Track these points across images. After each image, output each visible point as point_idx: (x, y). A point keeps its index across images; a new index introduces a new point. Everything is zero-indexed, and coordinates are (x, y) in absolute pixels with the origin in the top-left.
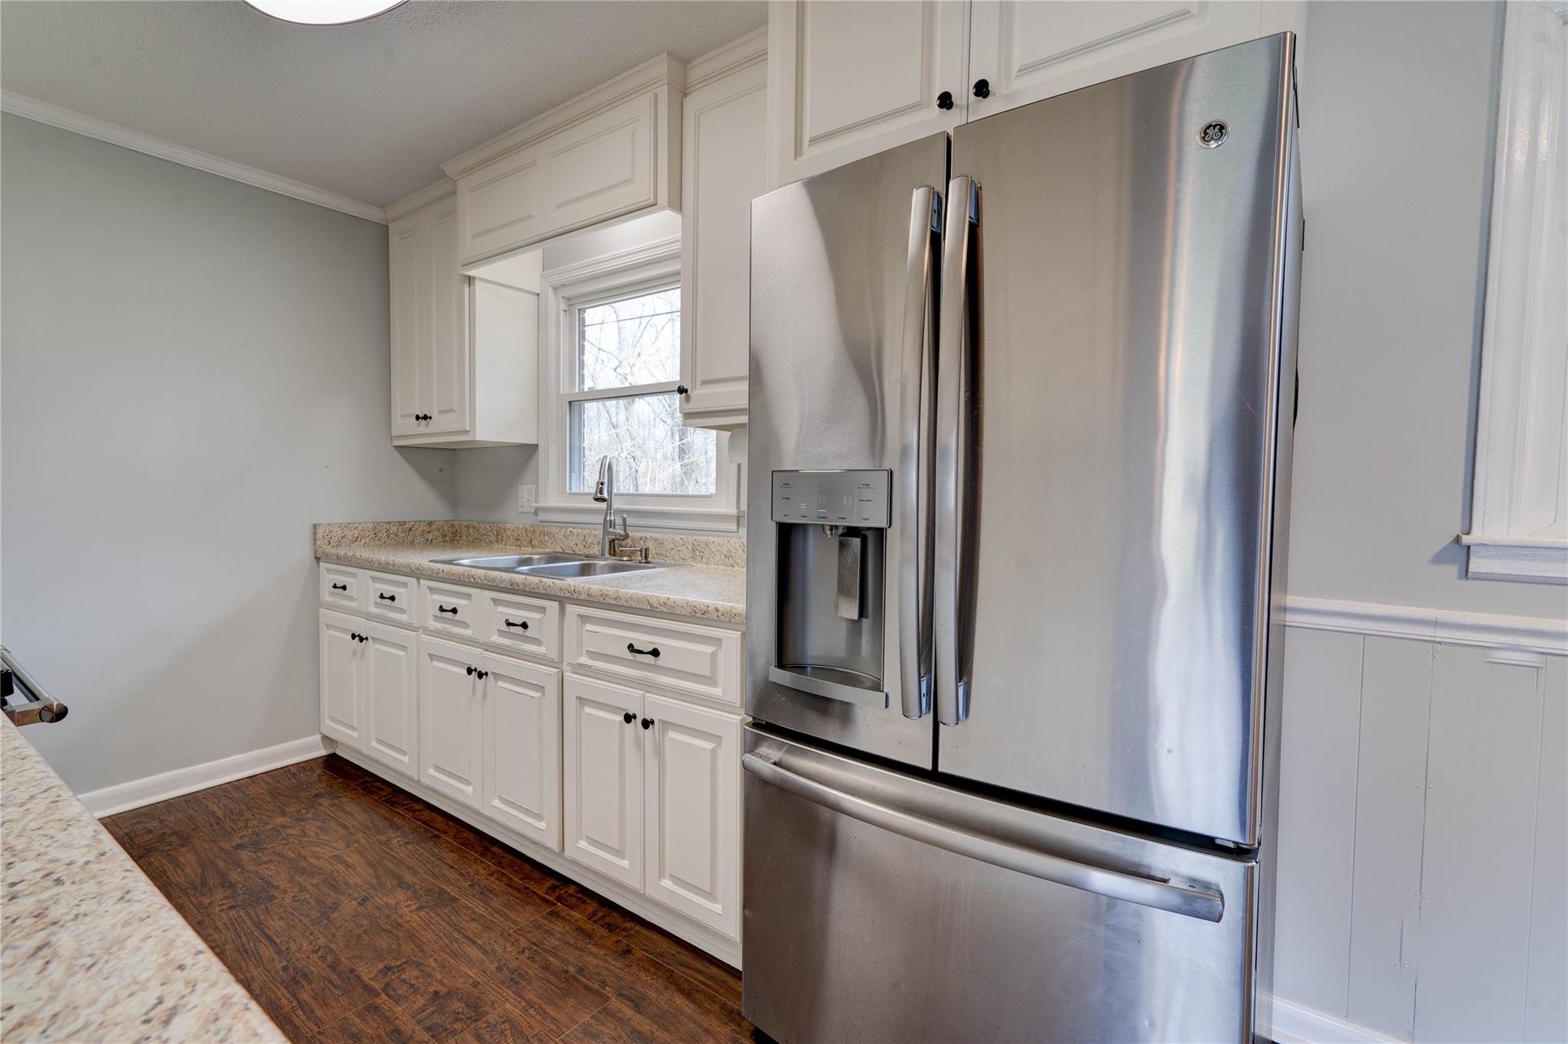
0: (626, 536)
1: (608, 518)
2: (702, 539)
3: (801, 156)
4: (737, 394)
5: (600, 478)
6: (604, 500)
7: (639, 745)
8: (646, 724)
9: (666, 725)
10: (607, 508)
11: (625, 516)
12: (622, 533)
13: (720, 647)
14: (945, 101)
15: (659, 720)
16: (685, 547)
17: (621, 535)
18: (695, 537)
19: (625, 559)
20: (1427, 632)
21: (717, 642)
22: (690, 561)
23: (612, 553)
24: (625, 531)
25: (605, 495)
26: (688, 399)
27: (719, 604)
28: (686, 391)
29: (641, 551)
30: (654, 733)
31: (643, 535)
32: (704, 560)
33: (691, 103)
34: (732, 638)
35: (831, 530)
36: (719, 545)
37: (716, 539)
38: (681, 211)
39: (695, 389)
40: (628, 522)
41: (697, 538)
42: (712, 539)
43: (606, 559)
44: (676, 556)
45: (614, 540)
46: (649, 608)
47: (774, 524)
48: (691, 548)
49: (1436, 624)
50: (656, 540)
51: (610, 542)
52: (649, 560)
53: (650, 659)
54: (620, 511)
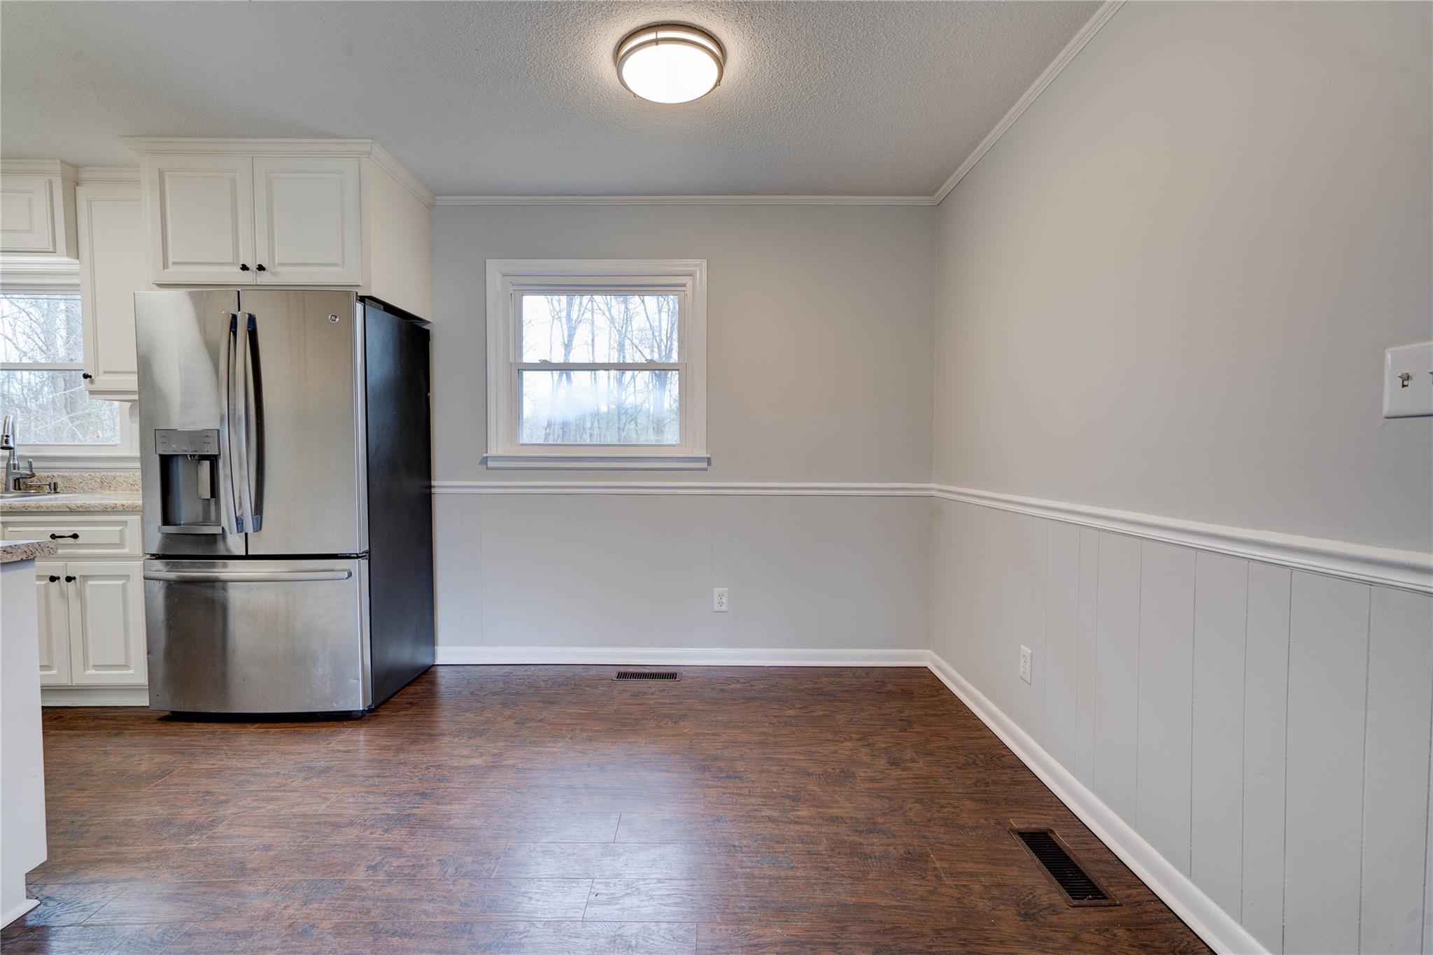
0: (33, 475)
1: (11, 462)
2: (109, 474)
3: (168, 268)
4: (132, 382)
5: (4, 432)
6: (10, 448)
7: (63, 595)
8: (69, 579)
9: (86, 578)
10: (10, 455)
11: (31, 460)
12: (29, 473)
13: (126, 526)
14: (244, 268)
15: (80, 576)
16: (94, 480)
17: (27, 475)
18: (103, 473)
19: (32, 491)
20: (478, 491)
21: (125, 523)
22: (99, 490)
23: (17, 488)
24: (31, 471)
25: (11, 444)
26: (92, 382)
27: (124, 502)
28: (90, 377)
29: (50, 485)
30: (76, 585)
31: (49, 474)
32: (112, 488)
33: (82, 192)
34: (134, 520)
35: (191, 457)
36: (126, 477)
37: (122, 474)
38: (78, 258)
39: (98, 375)
40: (34, 465)
41: (105, 474)
42: (118, 474)
43: (12, 493)
44: (85, 487)
45: (18, 479)
46: (68, 510)
47: (158, 456)
48: (99, 481)
49: (480, 487)
50: (63, 477)
51: (15, 480)
52: (58, 490)
53: (72, 541)
54: (22, 458)
